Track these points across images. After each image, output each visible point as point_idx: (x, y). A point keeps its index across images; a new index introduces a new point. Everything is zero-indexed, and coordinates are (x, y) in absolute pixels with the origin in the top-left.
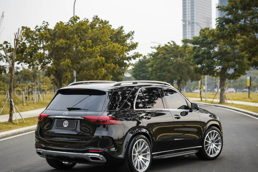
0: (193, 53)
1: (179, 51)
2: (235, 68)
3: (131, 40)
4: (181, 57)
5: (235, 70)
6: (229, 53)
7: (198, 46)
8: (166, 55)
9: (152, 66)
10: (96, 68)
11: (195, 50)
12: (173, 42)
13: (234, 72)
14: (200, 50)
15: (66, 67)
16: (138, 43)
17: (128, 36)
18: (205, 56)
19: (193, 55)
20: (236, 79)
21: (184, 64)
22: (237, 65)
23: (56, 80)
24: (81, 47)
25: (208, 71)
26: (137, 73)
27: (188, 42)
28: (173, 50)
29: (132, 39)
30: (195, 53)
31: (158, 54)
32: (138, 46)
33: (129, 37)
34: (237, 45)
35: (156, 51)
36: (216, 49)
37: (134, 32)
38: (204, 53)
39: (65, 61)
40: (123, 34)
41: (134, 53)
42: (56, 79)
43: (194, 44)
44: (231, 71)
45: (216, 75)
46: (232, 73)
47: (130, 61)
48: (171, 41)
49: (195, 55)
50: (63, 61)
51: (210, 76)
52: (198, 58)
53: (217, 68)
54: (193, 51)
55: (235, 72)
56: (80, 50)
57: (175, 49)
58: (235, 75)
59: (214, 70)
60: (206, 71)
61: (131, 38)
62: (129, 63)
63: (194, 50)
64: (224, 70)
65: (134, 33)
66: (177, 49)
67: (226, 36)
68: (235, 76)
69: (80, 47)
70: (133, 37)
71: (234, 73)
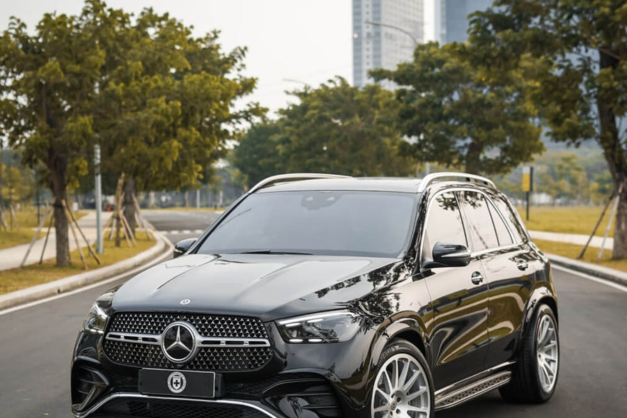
0: (395, 106)
1: (358, 102)
2: (502, 145)
3: (239, 70)
4: (361, 116)
5: (505, 149)
6: (490, 105)
7: (410, 88)
8: (324, 111)
9: (285, 141)
10: (156, 141)
11: (402, 98)
12: (340, 78)
13: (501, 153)
14: (416, 97)
15: (80, 137)
16: (257, 79)
17: (231, 61)
18: (428, 111)
19: (396, 112)
20: (505, 172)
21: (369, 134)
22: (508, 138)
23: (50, 175)
24: (117, 84)
25: (435, 152)
26: (247, 157)
27: (384, 78)
28: (341, 100)
29: (243, 69)
30: (402, 106)
31: (304, 109)
32: (256, 85)
33: (233, 64)
34: (509, 85)
35: (297, 101)
36: (456, 97)
37: (246, 48)
38: (424, 105)
39: (75, 122)
40: (219, 55)
41: (248, 102)
42: (49, 171)
43: (400, 83)
44: (493, 153)
45: (455, 161)
46: (497, 158)
47: (238, 126)
48: (336, 76)
49: (402, 110)
50: (71, 121)
51: (440, 163)
52: (410, 119)
53: (460, 143)
54: (398, 102)
55: (503, 154)
56: (113, 91)
57: (348, 98)
58: (505, 161)
59: (451, 150)
60: (431, 150)
61: (239, 67)
62: (233, 129)
63: (398, 98)
64: (476, 148)
65: (245, 52)
66: (353, 95)
67: (494, 59)
68: (503, 165)
69: (112, 85)
70: (243, 63)
71: (503, 158)
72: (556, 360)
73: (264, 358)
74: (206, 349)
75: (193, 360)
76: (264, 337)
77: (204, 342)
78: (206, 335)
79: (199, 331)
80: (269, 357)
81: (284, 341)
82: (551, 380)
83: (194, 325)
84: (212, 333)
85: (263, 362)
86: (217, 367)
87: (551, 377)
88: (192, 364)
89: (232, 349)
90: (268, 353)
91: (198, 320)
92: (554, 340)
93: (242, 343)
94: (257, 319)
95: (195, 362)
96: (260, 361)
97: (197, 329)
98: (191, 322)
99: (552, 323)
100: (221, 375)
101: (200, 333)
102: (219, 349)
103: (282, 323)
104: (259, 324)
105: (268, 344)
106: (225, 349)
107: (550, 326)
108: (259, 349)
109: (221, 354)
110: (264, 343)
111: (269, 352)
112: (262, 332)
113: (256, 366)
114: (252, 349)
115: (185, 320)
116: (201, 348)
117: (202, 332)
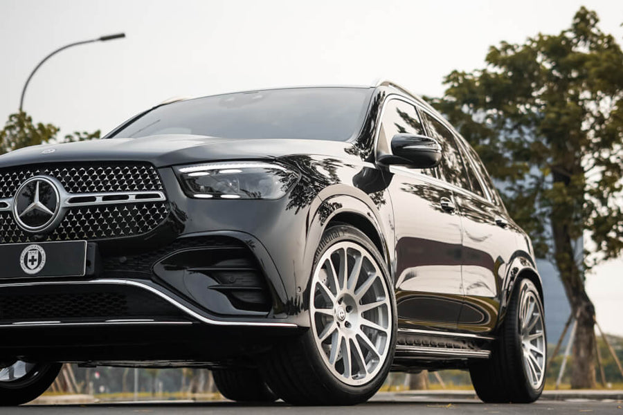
72: (544, 354)
73: (157, 217)
74: (75, 209)
75: (56, 227)
76: (157, 189)
77: (72, 201)
78: (75, 191)
79: (67, 186)
80: (165, 215)
81: (186, 194)
82: (539, 377)
83: (59, 179)
84: (85, 188)
85: (156, 223)
86: (90, 234)
87: (539, 374)
88: (56, 232)
89: (111, 207)
90: (162, 210)
91: (66, 173)
92: (540, 329)
93: (126, 197)
94: (148, 164)
95: (60, 230)
96: (151, 223)
97: (64, 184)
98: (55, 175)
99: (537, 304)
100: (94, 244)
101: (67, 190)
102: (93, 208)
103: (183, 170)
104: (150, 172)
105: (163, 198)
106: (102, 207)
107: (536, 310)
108: (149, 205)
109: (97, 216)
110: (158, 196)
111: (164, 209)
112: (155, 182)
113: (145, 229)
114: (140, 205)
115: (47, 174)
116: (68, 209)
117: (70, 188)
